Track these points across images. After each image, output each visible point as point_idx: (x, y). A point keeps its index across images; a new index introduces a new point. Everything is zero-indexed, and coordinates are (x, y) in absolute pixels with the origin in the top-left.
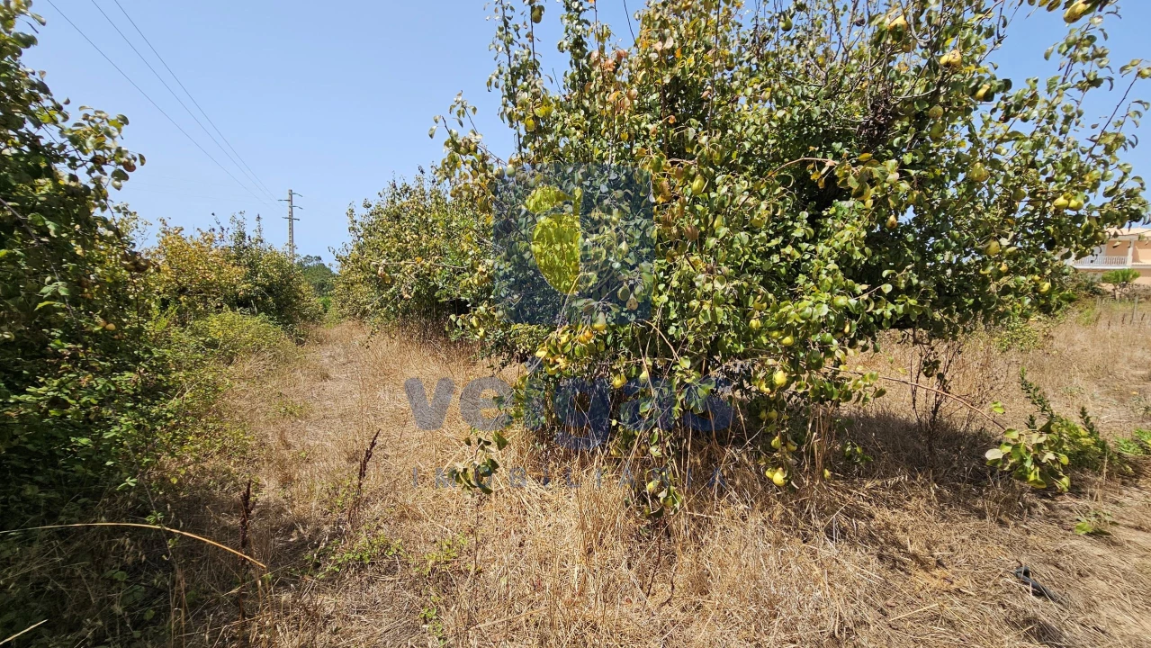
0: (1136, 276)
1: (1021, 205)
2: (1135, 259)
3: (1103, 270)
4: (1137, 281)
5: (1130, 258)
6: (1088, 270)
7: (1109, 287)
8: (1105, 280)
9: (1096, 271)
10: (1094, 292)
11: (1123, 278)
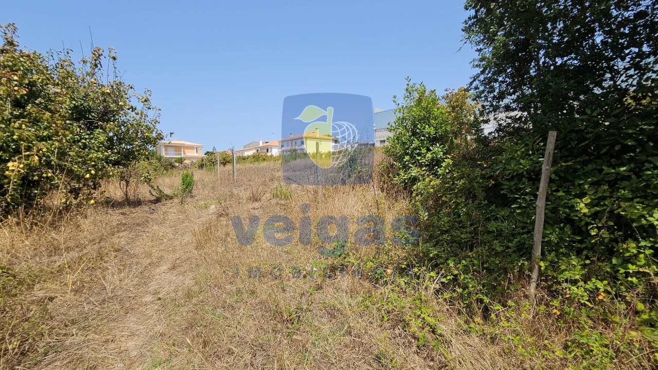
0: (184, 160)
1: (139, 134)
2: (184, 154)
3: (174, 158)
4: (185, 162)
5: (182, 153)
6: (170, 158)
7: (177, 164)
8: (176, 161)
9: (172, 158)
10: (173, 167)
11: (180, 161)
